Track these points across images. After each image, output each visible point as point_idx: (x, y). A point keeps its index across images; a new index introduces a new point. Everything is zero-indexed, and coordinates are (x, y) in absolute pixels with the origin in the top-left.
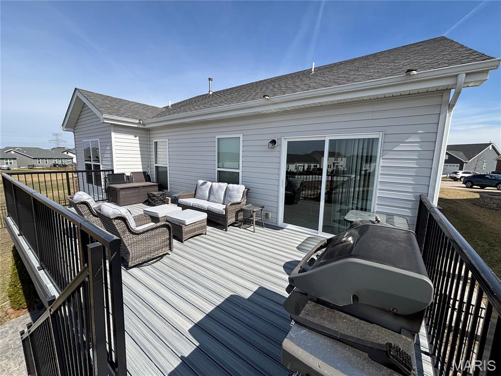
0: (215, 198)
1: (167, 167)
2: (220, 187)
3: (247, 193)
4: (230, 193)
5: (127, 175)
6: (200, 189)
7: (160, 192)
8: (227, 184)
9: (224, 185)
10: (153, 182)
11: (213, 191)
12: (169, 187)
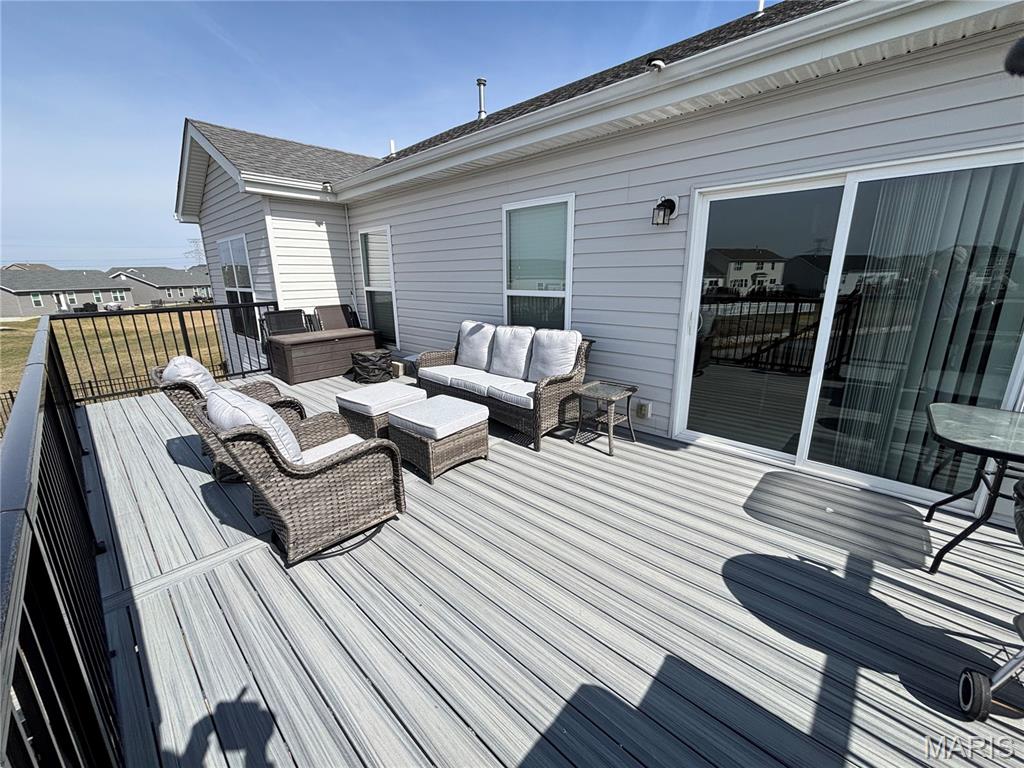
0: (505, 365)
1: (390, 293)
2: (515, 336)
3: (588, 354)
4: (541, 351)
5: (307, 313)
6: (468, 342)
7: (380, 351)
8: (533, 329)
9: (527, 333)
10: (363, 328)
11: (498, 348)
12: (398, 340)
